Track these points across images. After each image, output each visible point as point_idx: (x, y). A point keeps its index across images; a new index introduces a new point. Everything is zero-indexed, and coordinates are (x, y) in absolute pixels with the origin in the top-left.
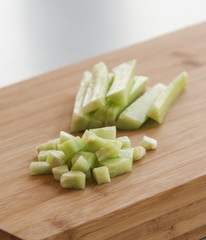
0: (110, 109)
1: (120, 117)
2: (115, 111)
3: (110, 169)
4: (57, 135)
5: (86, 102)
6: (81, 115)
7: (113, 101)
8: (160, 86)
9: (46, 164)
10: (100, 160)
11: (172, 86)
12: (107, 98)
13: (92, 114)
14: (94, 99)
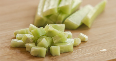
0: (60, 15)
1: (66, 21)
2: (63, 17)
3: (61, 48)
4: (28, 26)
5: (45, 9)
6: (42, 16)
7: (62, 11)
8: (89, 7)
9: (21, 41)
10: (55, 42)
11: (97, 7)
12: (58, 8)
13: (48, 17)
14: (50, 8)
